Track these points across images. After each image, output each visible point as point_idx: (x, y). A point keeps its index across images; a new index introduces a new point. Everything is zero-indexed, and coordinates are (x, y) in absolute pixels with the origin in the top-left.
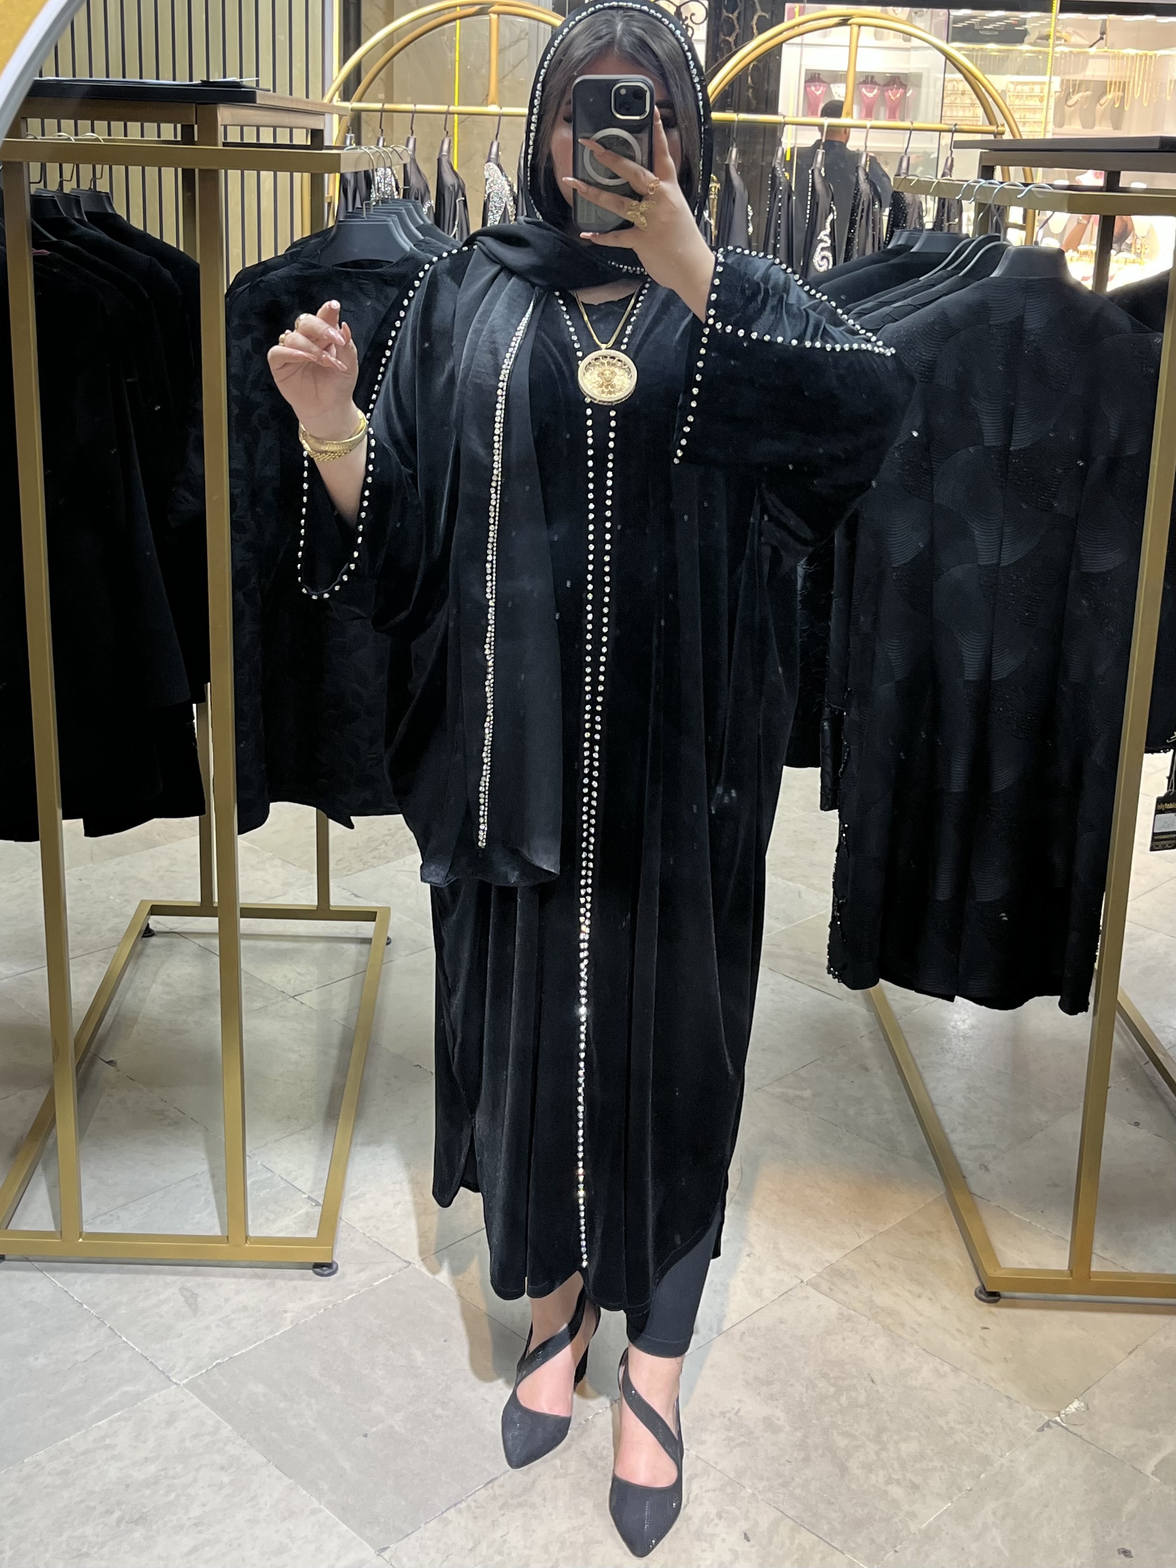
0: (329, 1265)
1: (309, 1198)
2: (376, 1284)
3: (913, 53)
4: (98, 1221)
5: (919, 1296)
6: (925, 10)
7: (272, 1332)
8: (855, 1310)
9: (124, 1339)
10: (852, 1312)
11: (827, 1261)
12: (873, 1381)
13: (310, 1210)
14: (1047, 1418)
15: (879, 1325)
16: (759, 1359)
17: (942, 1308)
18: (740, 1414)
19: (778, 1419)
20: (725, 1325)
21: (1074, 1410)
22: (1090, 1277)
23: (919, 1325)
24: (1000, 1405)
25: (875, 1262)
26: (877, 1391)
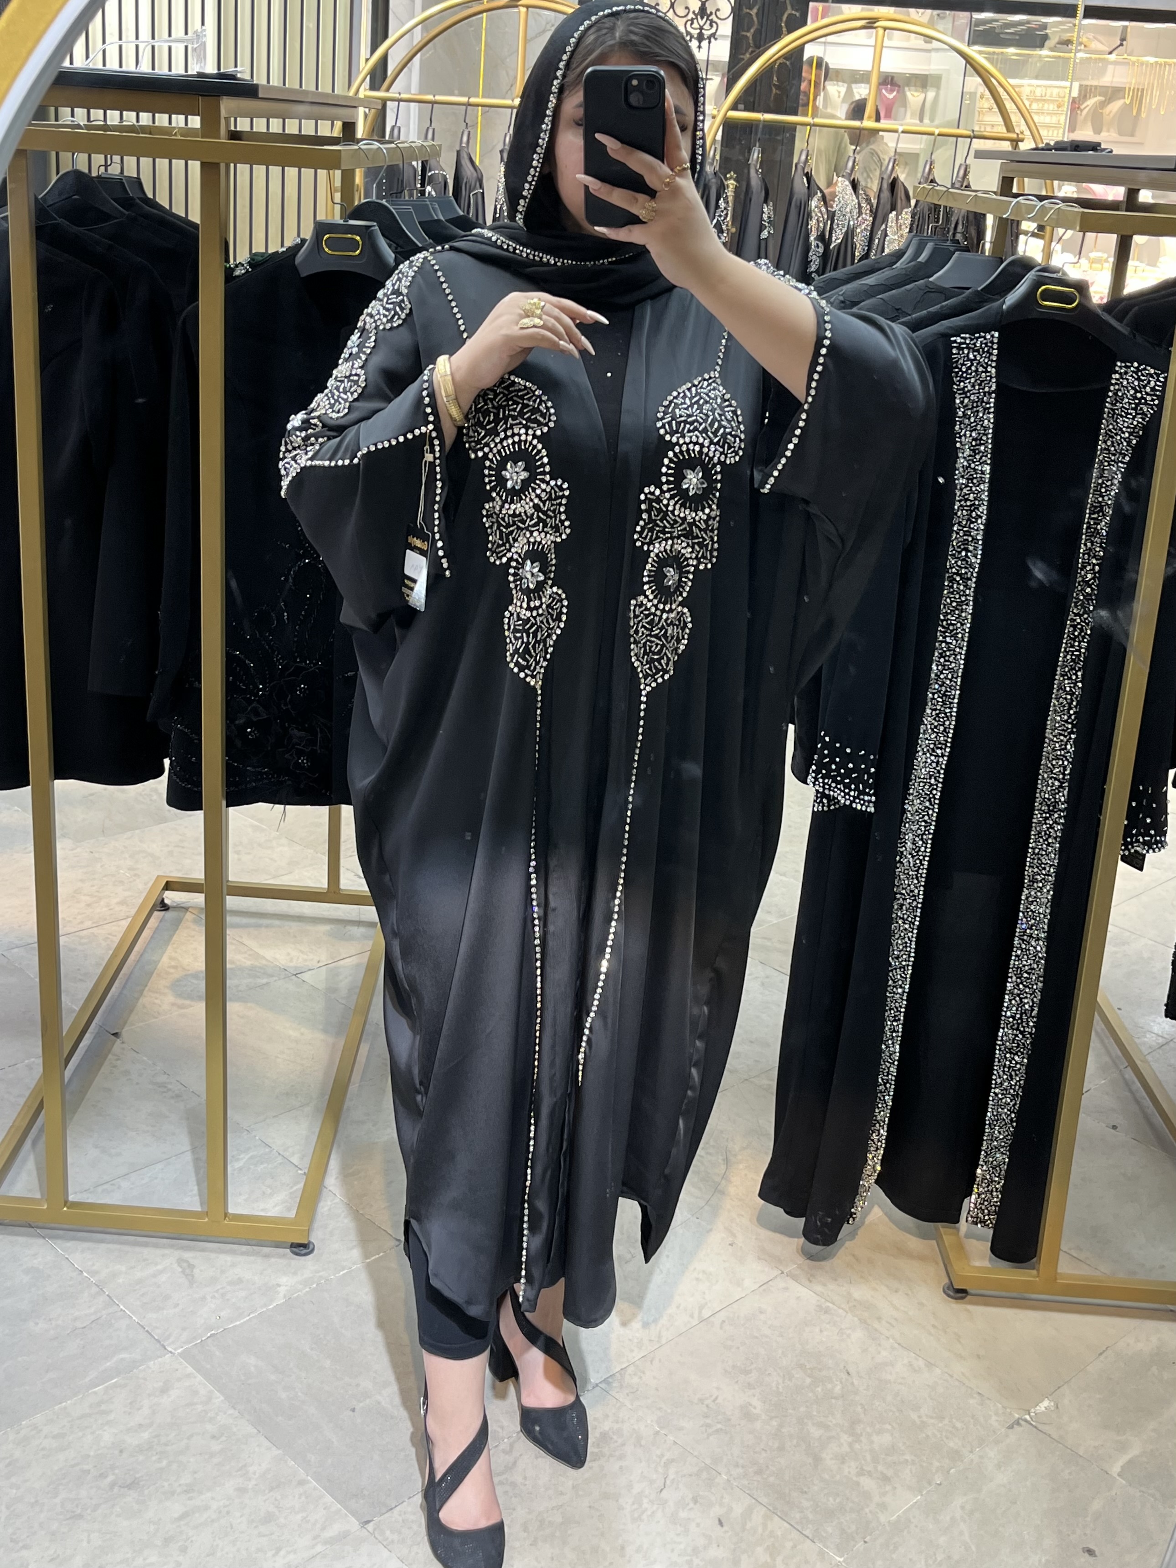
0: (306, 1246)
3: (933, 55)
6: (947, 12)
10: (831, 1305)
12: (848, 1373)
14: (1017, 1416)
15: (856, 1319)
16: (738, 1348)
17: (918, 1303)
18: (718, 1401)
19: (755, 1408)
20: (706, 1313)
21: (1043, 1409)
22: (1056, 1279)
23: (896, 1319)
24: (971, 1401)
25: (854, 1256)
26: (852, 1383)
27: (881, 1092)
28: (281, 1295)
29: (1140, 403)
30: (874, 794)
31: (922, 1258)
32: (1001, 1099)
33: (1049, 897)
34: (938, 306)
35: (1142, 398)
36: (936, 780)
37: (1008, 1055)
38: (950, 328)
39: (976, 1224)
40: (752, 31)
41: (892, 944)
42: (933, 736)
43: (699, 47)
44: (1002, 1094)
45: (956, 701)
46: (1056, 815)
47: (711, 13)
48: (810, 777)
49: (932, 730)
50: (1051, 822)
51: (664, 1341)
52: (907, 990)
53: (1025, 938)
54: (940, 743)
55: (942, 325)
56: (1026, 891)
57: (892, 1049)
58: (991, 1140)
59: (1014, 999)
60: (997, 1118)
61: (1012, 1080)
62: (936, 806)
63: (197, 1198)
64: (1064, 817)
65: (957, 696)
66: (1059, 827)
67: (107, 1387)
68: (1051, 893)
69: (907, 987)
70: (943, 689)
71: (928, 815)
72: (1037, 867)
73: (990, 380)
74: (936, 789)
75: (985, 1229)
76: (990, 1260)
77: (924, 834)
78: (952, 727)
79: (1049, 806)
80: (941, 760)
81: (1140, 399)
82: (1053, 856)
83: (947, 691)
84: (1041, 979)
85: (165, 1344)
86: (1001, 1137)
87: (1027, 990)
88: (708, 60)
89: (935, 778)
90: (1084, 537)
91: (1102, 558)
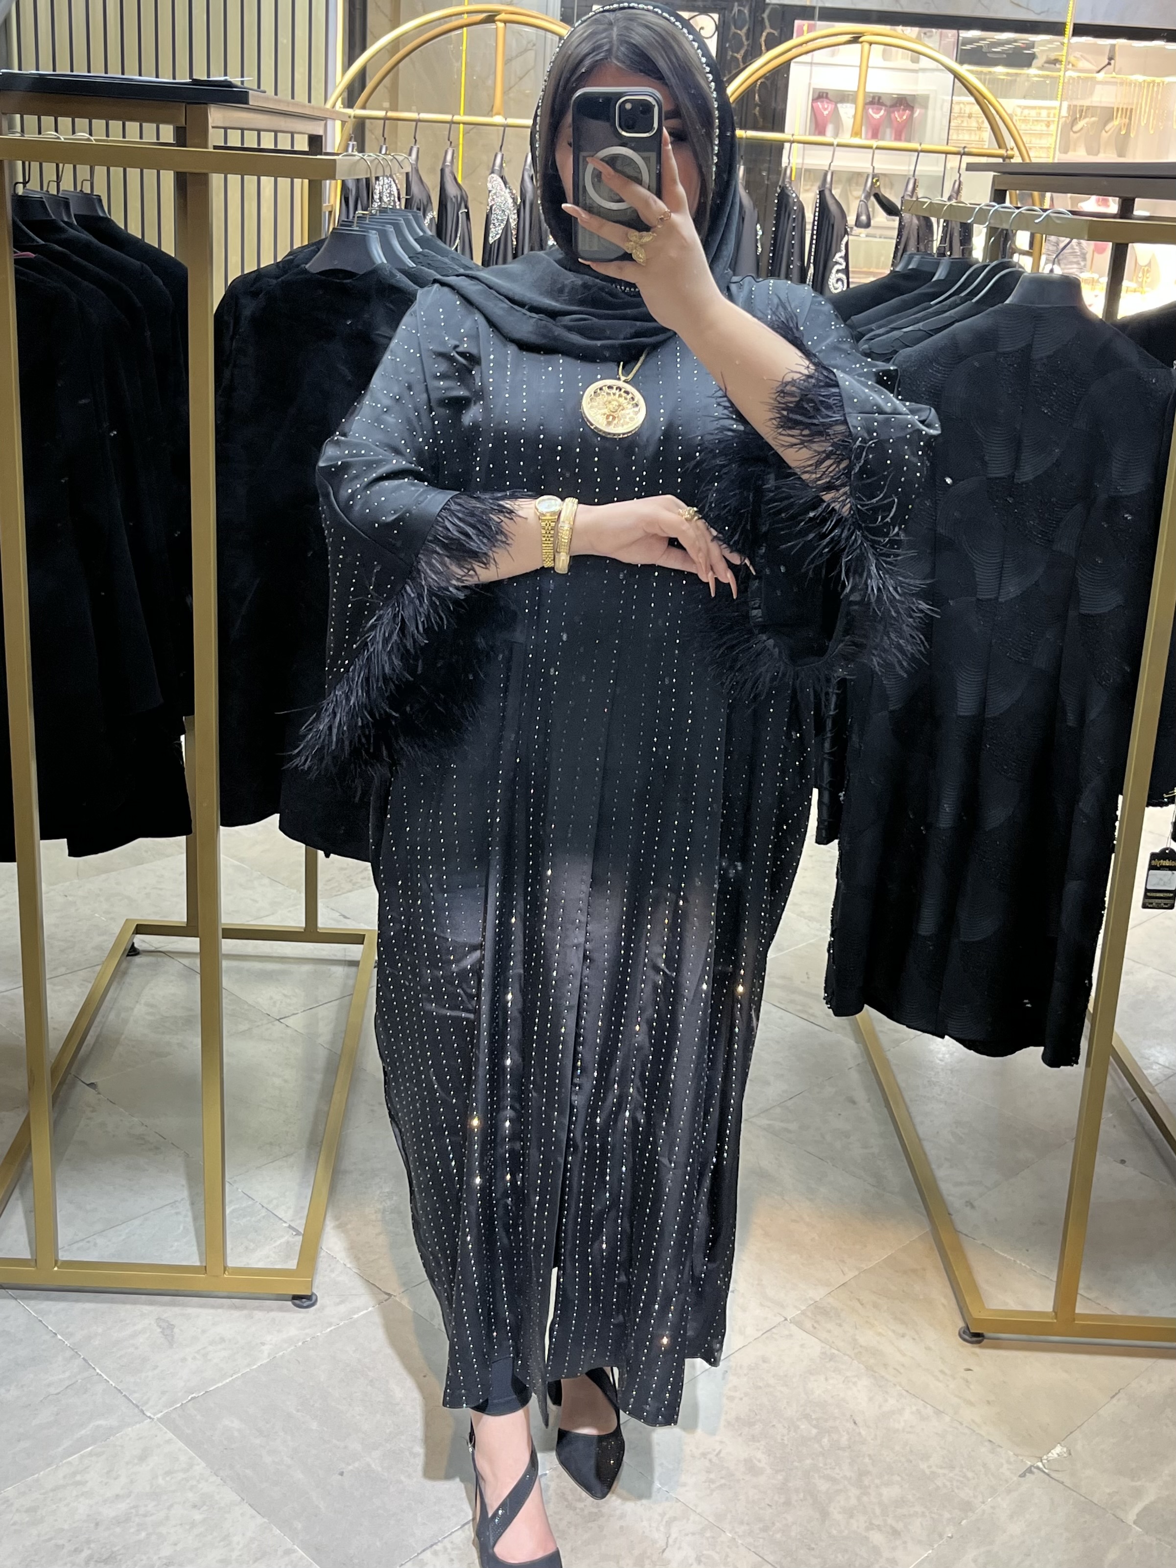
0: (308, 1298)
1: (290, 1227)
2: (356, 1316)
3: (920, 74)
4: (76, 1246)
5: (903, 1336)
6: (934, 30)
7: (249, 1365)
8: (838, 1350)
9: (98, 1371)
10: (836, 1352)
11: (811, 1299)
12: (855, 1423)
13: (291, 1239)
14: (1029, 1463)
15: (862, 1366)
16: (741, 1399)
18: (720, 1455)
19: (759, 1461)
21: (1055, 1456)
22: (1073, 1319)
23: (903, 1365)
24: (982, 1449)
26: (859, 1434)
28: (265, 1354)
67: (82, 1456)
85: (144, 1409)
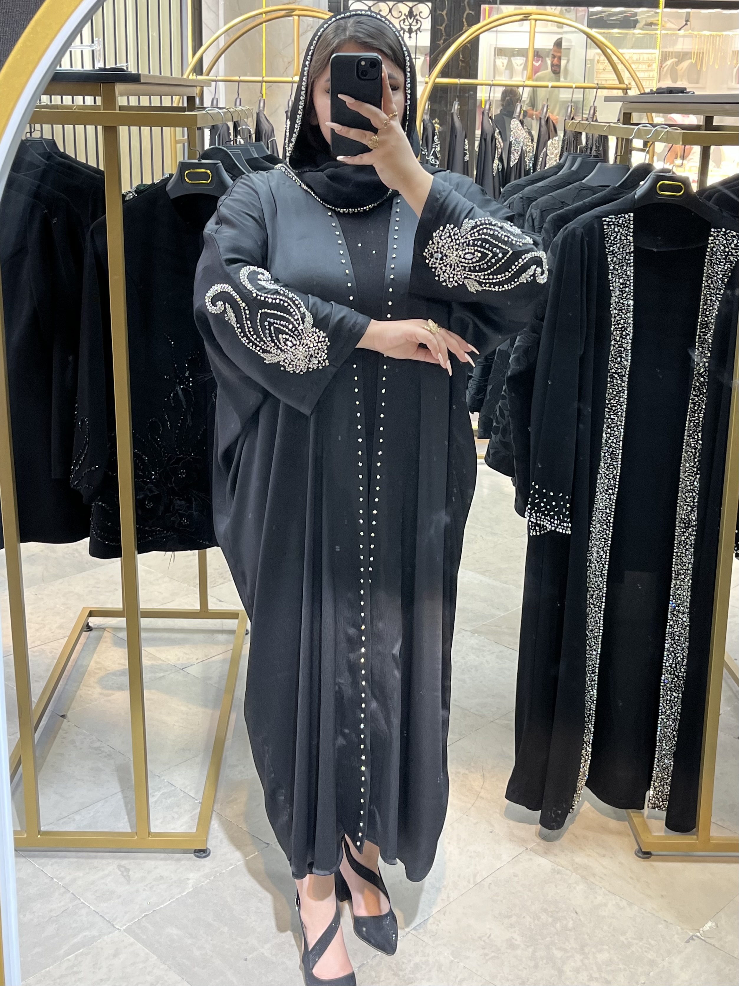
6: (572, 8)
14: (691, 934)
15: (578, 876)
16: (502, 901)
17: (619, 863)
18: (491, 938)
19: (516, 940)
20: (478, 880)
21: (708, 928)
22: (709, 840)
23: (605, 875)
24: (660, 926)
25: (574, 834)
26: (580, 920)
27: (586, 722)
28: (190, 886)
29: (728, 255)
30: (570, 522)
31: (619, 833)
32: (666, 722)
33: (689, 584)
34: (590, 198)
35: (729, 251)
36: (610, 510)
37: (669, 692)
38: (600, 212)
39: (655, 808)
40: (444, 25)
41: (587, 622)
42: (606, 481)
43: (410, 37)
44: (667, 719)
45: (620, 457)
46: (690, 530)
47: (417, 15)
48: (526, 513)
49: (605, 477)
50: (687, 535)
51: (451, 900)
52: (599, 652)
53: (675, 613)
54: (611, 486)
55: (596, 210)
56: (674, 582)
57: (592, 693)
58: (661, 750)
59: (671, 654)
60: (664, 735)
61: (672, 708)
62: (611, 528)
63: (128, 824)
64: (696, 530)
65: (620, 454)
66: (693, 537)
67: (76, 955)
68: (691, 581)
69: (600, 650)
70: (611, 449)
71: (606, 534)
72: (680, 565)
73: (630, 245)
74: (610, 516)
75: (661, 811)
76: (665, 831)
77: (604, 547)
78: (618, 474)
79: (685, 523)
80: (612, 497)
81: (728, 252)
82: (690, 557)
83: (613, 451)
84: (688, 640)
85: (114, 923)
86: (668, 748)
87: (679, 648)
88: (416, 46)
89: (609, 509)
90: (697, 344)
91: (710, 357)
